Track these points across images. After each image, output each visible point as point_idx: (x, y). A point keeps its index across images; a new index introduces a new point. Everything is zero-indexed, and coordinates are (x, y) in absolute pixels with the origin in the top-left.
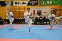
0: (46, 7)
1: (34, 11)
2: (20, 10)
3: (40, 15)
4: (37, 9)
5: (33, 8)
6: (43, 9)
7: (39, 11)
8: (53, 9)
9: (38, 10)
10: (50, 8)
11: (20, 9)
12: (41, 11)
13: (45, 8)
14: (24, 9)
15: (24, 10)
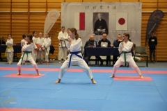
0: (126, 4)
1: (82, 16)
2: (32, 11)
3: (104, 30)
4: (94, 8)
5: (79, 4)
6: (115, 8)
7: (99, 15)
8: (151, 11)
9: (95, 11)
10: (140, 8)
11: (29, 5)
12: (106, 15)
13: (122, 4)
14: (47, 8)
15: (44, 11)
